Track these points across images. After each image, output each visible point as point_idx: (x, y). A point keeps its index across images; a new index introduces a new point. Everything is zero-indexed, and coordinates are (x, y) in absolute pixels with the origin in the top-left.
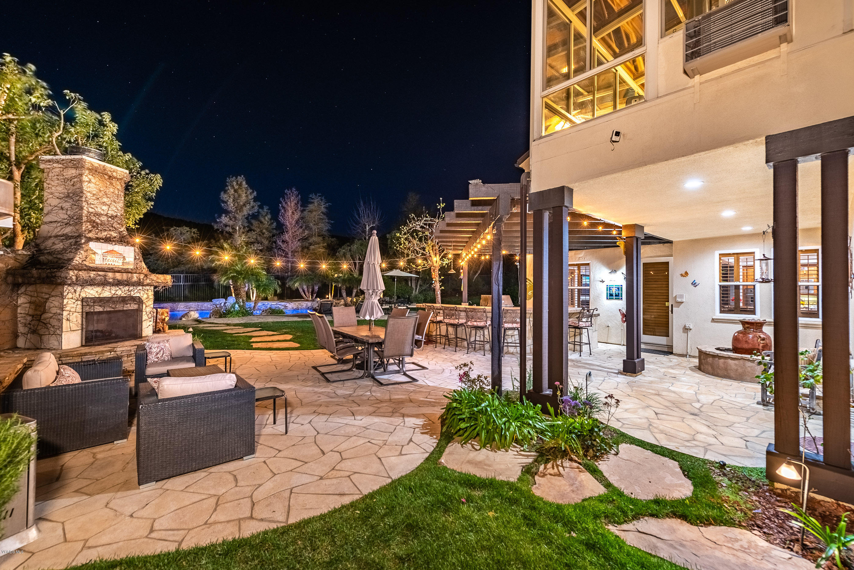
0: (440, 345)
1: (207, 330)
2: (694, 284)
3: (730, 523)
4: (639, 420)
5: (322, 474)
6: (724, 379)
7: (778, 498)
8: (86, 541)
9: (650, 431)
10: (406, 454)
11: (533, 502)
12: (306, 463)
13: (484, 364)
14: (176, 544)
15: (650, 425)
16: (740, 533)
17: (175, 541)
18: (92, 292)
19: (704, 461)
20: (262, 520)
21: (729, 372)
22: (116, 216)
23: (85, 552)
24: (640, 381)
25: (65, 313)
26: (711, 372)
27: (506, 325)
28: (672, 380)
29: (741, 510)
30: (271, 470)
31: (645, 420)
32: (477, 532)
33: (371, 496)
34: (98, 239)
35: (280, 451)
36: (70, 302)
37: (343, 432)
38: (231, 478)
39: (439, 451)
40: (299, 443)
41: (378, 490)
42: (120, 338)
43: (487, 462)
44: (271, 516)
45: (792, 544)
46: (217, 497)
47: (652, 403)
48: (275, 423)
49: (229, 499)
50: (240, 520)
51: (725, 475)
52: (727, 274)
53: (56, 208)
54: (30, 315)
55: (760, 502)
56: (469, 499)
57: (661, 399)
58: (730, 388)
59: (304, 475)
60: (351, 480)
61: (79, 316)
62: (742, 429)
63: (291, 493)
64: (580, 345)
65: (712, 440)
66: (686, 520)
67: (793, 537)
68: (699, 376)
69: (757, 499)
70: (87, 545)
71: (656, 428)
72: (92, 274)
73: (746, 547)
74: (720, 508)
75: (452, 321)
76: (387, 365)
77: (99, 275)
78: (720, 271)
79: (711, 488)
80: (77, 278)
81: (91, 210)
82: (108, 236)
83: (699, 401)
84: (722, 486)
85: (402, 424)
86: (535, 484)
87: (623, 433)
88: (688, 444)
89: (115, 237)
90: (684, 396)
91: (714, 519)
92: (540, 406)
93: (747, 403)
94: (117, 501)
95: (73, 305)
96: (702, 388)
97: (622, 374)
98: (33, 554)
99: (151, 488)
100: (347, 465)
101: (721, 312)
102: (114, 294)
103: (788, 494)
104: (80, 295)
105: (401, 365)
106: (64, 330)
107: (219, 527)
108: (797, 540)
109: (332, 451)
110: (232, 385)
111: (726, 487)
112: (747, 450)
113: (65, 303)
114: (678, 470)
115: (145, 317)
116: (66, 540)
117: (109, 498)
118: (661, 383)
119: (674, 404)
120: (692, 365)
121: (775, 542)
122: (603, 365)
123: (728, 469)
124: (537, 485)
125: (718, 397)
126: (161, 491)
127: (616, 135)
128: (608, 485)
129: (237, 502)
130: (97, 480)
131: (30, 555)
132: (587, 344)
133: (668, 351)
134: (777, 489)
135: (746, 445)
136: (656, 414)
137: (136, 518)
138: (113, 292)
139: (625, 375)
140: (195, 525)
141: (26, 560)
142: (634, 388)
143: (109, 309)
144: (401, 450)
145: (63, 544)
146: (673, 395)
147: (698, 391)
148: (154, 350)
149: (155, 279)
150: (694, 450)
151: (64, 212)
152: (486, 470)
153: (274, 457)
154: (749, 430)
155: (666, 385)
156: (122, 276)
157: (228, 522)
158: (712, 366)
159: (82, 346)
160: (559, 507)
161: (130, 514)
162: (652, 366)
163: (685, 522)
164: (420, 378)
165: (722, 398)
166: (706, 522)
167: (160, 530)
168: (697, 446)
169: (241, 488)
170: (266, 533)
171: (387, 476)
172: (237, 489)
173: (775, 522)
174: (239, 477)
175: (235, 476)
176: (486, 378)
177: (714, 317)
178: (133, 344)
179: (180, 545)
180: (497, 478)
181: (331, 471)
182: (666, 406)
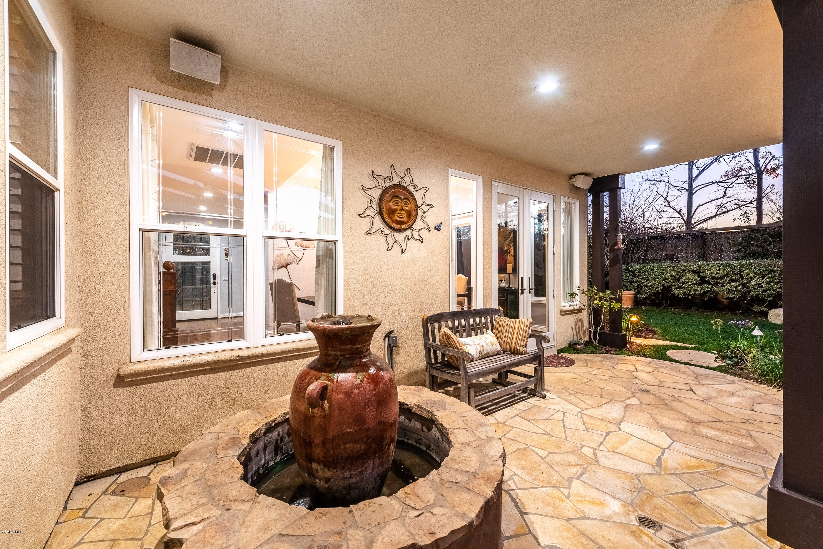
136: (691, 390)
182: (680, 401)
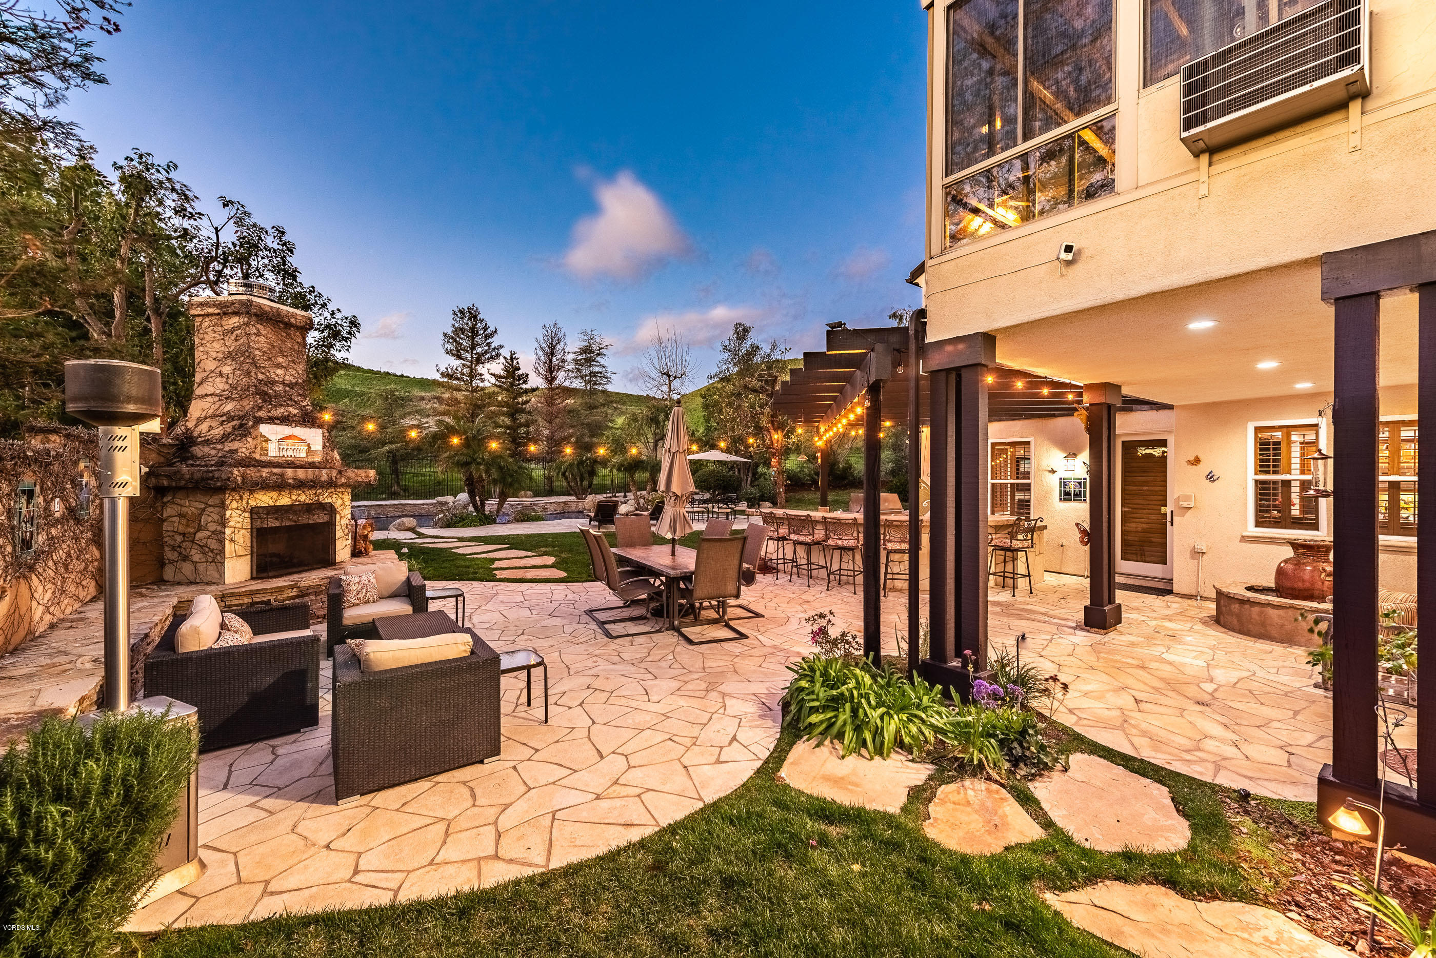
0: (784, 575)
1: (428, 548)
2: (1211, 477)
3: (1250, 897)
4: (1107, 712)
5: (599, 791)
6: (1260, 641)
7: (1337, 858)
8: (267, 882)
9: (1124, 731)
10: (727, 762)
11: (924, 850)
12: (576, 771)
13: (853, 608)
14: (390, 895)
15: (1125, 721)
16: (1265, 916)
17: (391, 890)
18: (265, 499)
19: (1214, 788)
20: (510, 861)
21: (1269, 628)
22: (296, 383)
23: (266, 899)
24: (1114, 642)
25: (228, 531)
26: (1237, 627)
27: (890, 546)
28: (1167, 641)
29: (1271, 875)
30: (524, 782)
31: (1118, 713)
32: (833, 896)
33: (673, 829)
34: (271, 420)
35: (537, 750)
36: (234, 514)
37: (630, 721)
38: (466, 792)
39: (778, 757)
40: (564, 739)
41: (683, 821)
42: (306, 565)
43: (853, 778)
44: (525, 855)
45: (1354, 938)
46: (447, 822)
47: (1130, 682)
48: (529, 705)
49: (465, 825)
50: (479, 859)
51: (1247, 813)
52: (1268, 461)
53: (213, 375)
54: (180, 534)
55: (1304, 864)
56: (824, 840)
57: (1146, 675)
58: (1269, 656)
59: (573, 791)
60: (642, 802)
61: (248, 535)
62: (1284, 732)
63: (554, 819)
64: (1013, 578)
65: (1230, 751)
66: (1174, 889)
67: (1357, 927)
68: (1217, 635)
69: (1300, 857)
70: (268, 890)
71: (1134, 727)
72: (265, 472)
73: (1274, 940)
74: (1234, 870)
75: (802, 538)
76: (699, 609)
77: (275, 474)
78: (1256, 456)
79: (1221, 836)
80: (243, 480)
81: (260, 376)
82: (286, 414)
83: (1211, 680)
84: (1241, 832)
85: (721, 711)
86: (929, 818)
87: (1079, 735)
88: (1188, 757)
89: (295, 415)
90: (1188, 671)
91: (1222, 889)
92: (940, 687)
93: (1297, 685)
94: (307, 822)
95: (238, 519)
96: (1220, 655)
97: (1083, 629)
98: (198, 899)
99: (354, 804)
100: (634, 776)
101: (1258, 524)
102: (295, 501)
103: (1355, 851)
104: (247, 504)
105: (721, 610)
106: (227, 555)
107: (451, 869)
108: (1364, 933)
109: (613, 752)
110: (465, 651)
111: (1247, 834)
112: (1289, 771)
113: (227, 516)
114: (1168, 801)
115: (339, 534)
116: (240, 882)
117: (297, 818)
118: (1148, 646)
119: (1168, 684)
120: (1205, 614)
121: (1325, 933)
122: (1051, 612)
123: (1253, 803)
124: (931, 821)
125: (1247, 674)
126: (367, 810)
127: (1066, 251)
128: (1047, 824)
129: (475, 830)
130: (279, 789)
131: (194, 900)
132: (1025, 576)
133: (1164, 590)
134: (1336, 840)
135: (1288, 761)
136: (1137, 701)
137: (334, 850)
138: (294, 497)
139: (1088, 631)
140: (417, 865)
141: (189, 908)
142: (1102, 655)
143: (288, 523)
144: (719, 754)
145: (237, 886)
146: (1168, 668)
147: (1212, 662)
148: (354, 587)
149: (353, 476)
150: (1198, 768)
151: (224, 379)
152: (851, 791)
153: (529, 760)
154: (1296, 734)
155: (1157, 651)
156: (307, 472)
157: (464, 862)
158: (1239, 617)
159: (252, 578)
160: (965, 860)
161: (325, 843)
162: (1134, 616)
163: (1172, 892)
164: (751, 632)
165: (1254, 674)
166: (1210, 893)
167: (368, 871)
168: (1202, 760)
169: (481, 809)
170: (517, 882)
171: (697, 797)
172: (475, 810)
173: (1328, 899)
174: (478, 792)
175: (472, 789)
176: (854, 637)
177: (1245, 534)
178: (323, 576)
179: (395, 896)
180: (868, 807)
181: (612, 785)
182: (1154, 688)
